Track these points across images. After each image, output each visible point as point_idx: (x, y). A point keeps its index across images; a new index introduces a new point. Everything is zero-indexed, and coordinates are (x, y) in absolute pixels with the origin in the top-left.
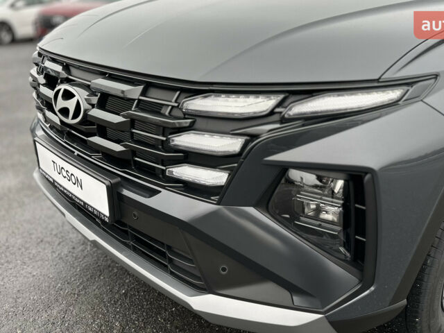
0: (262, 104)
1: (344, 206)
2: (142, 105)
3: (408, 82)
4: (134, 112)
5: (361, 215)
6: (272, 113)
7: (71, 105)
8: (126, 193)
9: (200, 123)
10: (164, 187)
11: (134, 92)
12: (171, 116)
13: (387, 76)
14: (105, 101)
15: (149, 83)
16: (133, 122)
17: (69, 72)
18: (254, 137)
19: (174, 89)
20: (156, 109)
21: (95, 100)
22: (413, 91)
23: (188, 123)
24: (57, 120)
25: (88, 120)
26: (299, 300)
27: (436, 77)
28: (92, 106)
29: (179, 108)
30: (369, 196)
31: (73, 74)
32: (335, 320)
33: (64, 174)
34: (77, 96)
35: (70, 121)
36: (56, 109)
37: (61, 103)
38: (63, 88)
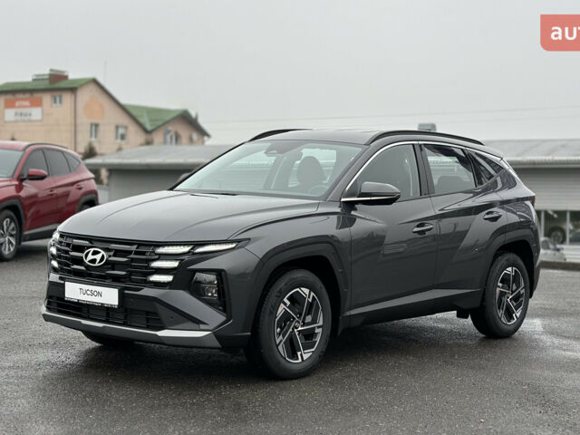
0: (186, 249)
1: (218, 287)
2: (137, 253)
3: (238, 241)
4: (133, 256)
5: (223, 290)
6: (189, 252)
7: (98, 257)
8: (126, 292)
9: (162, 257)
10: (145, 286)
11: (134, 248)
12: (150, 255)
13: (230, 238)
14: (118, 253)
15: (140, 244)
16: (132, 260)
17: (92, 243)
18: (182, 260)
19: (150, 245)
20: (143, 253)
21: (112, 253)
22: (240, 244)
23: (157, 257)
24: (83, 268)
25: (108, 262)
26: (202, 326)
27: (249, 239)
28: (110, 256)
29: (154, 252)
30: (224, 280)
31: (95, 244)
32: (217, 334)
33: (89, 292)
34: (103, 252)
35: (97, 264)
36: (86, 261)
37: (90, 257)
38: (92, 250)
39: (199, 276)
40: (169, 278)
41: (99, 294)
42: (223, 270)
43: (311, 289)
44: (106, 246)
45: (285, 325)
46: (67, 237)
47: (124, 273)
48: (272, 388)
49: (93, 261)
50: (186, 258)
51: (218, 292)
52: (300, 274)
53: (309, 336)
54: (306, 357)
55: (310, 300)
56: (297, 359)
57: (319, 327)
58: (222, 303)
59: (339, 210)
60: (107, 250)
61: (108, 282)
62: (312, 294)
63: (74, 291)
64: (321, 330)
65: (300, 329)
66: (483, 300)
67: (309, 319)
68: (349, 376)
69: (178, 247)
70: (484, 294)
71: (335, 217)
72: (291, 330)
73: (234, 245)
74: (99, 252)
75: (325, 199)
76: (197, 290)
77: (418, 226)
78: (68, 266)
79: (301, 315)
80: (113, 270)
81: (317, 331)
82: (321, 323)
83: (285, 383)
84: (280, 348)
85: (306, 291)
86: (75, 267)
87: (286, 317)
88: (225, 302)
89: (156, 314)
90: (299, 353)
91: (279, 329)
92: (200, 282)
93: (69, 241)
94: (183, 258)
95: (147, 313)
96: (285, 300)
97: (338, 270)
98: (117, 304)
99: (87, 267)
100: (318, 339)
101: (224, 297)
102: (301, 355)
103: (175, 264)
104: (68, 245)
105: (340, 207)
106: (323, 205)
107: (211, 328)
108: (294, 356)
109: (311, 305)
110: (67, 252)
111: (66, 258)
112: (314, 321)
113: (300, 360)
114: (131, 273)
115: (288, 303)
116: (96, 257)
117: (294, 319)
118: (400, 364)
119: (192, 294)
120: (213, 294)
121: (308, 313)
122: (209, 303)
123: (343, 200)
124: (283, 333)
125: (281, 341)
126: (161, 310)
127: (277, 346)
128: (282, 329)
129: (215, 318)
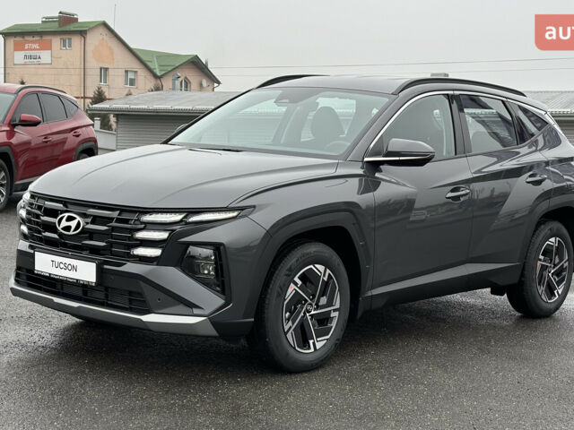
0: (178, 217)
1: (216, 263)
2: (119, 220)
3: (242, 209)
4: (114, 224)
5: (221, 265)
6: (181, 221)
7: (73, 224)
8: (106, 267)
9: (148, 226)
10: (128, 261)
11: (115, 214)
12: (134, 224)
13: (232, 206)
14: (96, 220)
15: (123, 209)
16: (114, 229)
17: (67, 207)
18: (173, 231)
19: (136, 212)
20: (126, 221)
21: (89, 220)
22: (243, 213)
23: (142, 226)
24: (56, 236)
25: (84, 231)
26: (196, 311)
27: (254, 207)
28: (87, 223)
29: (138, 220)
30: (223, 256)
31: (71, 208)
32: (214, 320)
33: (62, 266)
34: (78, 218)
35: (71, 233)
36: (60, 228)
37: (64, 223)
38: (67, 215)
39: (194, 250)
40: (156, 252)
41: (74, 268)
42: (221, 244)
43: (327, 266)
44: (82, 210)
45: (295, 308)
46: (39, 198)
47: (103, 244)
48: (278, 384)
49: (67, 229)
50: (177, 228)
51: (216, 269)
52: (314, 248)
53: (323, 320)
54: (319, 345)
55: (326, 279)
56: (309, 348)
57: (335, 310)
58: (220, 283)
59: (361, 172)
60: (84, 215)
61: (85, 254)
62: (328, 271)
63: (45, 263)
64: (336, 314)
65: (313, 312)
66: (522, 275)
67: (323, 300)
68: (369, 369)
69: (168, 215)
70: (523, 269)
71: (357, 180)
72: (302, 314)
73: (235, 214)
74: (74, 218)
75: (346, 159)
76: (190, 266)
77: (452, 191)
78: (40, 232)
79: (314, 296)
80: (91, 239)
81: (333, 315)
82: (337, 306)
83: (293, 377)
84: (289, 336)
85: (321, 268)
86: (47, 234)
87: (297, 300)
88: (223, 282)
89: (140, 294)
90: (311, 342)
91: (288, 314)
92: (193, 257)
93: (40, 203)
94: (174, 228)
95: (131, 293)
96: (296, 279)
97: (359, 244)
98: (94, 280)
99: (61, 235)
100: (334, 324)
101: (222, 276)
102: (314, 344)
103: (164, 235)
104: (40, 208)
105: (362, 168)
106: (344, 165)
107: (207, 312)
108: (305, 344)
109: (326, 284)
110: (38, 216)
111: (37, 224)
112: (330, 303)
113: (312, 350)
114: (111, 245)
115: (300, 283)
116: (70, 223)
117: (306, 301)
118: (428, 352)
119: (184, 271)
120: (209, 272)
121: (323, 294)
122: (205, 282)
123: (366, 159)
124: (292, 318)
125: (290, 327)
126: (146, 289)
127: (286, 333)
128: (291, 313)
129: (211, 301)
